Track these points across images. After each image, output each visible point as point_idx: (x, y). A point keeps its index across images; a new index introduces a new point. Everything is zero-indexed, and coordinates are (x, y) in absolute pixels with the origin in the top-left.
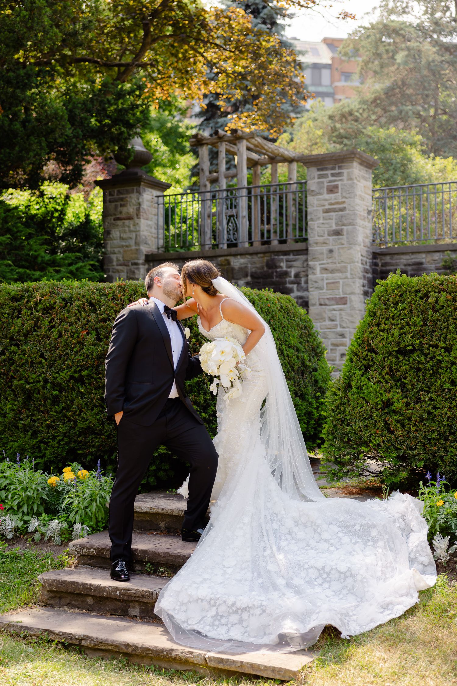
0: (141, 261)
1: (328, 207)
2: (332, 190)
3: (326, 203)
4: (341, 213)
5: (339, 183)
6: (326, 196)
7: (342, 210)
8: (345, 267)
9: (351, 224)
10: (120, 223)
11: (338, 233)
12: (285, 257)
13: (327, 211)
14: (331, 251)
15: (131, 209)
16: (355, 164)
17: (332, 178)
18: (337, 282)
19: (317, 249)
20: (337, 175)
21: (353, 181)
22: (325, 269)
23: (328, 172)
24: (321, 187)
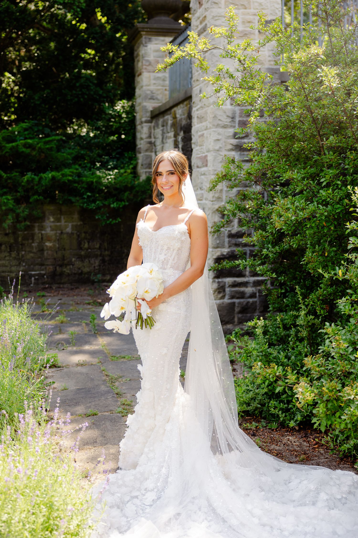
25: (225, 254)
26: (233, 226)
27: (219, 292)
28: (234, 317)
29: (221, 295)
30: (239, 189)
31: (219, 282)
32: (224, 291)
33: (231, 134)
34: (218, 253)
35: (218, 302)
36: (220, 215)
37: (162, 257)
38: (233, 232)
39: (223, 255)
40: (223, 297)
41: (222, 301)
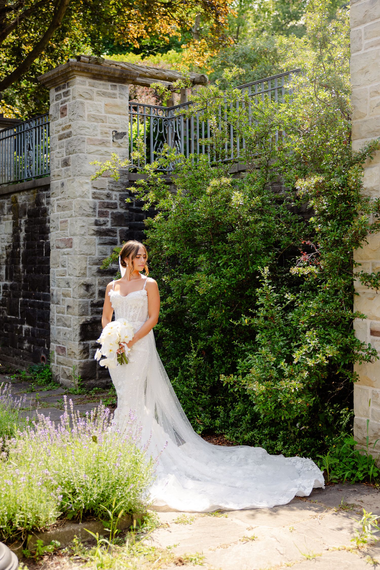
1: (62, 133)
2: (64, 112)
3: (60, 128)
4: (69, 139)
5: (67, 104)
6: (61, 120)
7: (69, 135)
8: (71, 203)
9: (74, 152)
11: (66, 163)
13: (60, 138)
14: (63, 185)
16: (78, 79)
17: (64, 99)
18: (66, 221)
19: (55, 183)
20: (66, 94)
21: (79, 99)
22: (59, 206)
23: (61, 92)
24: (57, 111)
25: (89, 320)
26: (95, 297)
27: (84, 353)
28: (96, 374)
29: (86, 355)
30: (99, 266)
31: (84, 344)
32: (88, 351)
33: (93, 222)
34: (83, 320)
35: (83, 361)
36: (85, 288)
37: (132, 314)
38: (95, 302)
39: (87, 321)
40: (87, 357)
41: (86, 360)
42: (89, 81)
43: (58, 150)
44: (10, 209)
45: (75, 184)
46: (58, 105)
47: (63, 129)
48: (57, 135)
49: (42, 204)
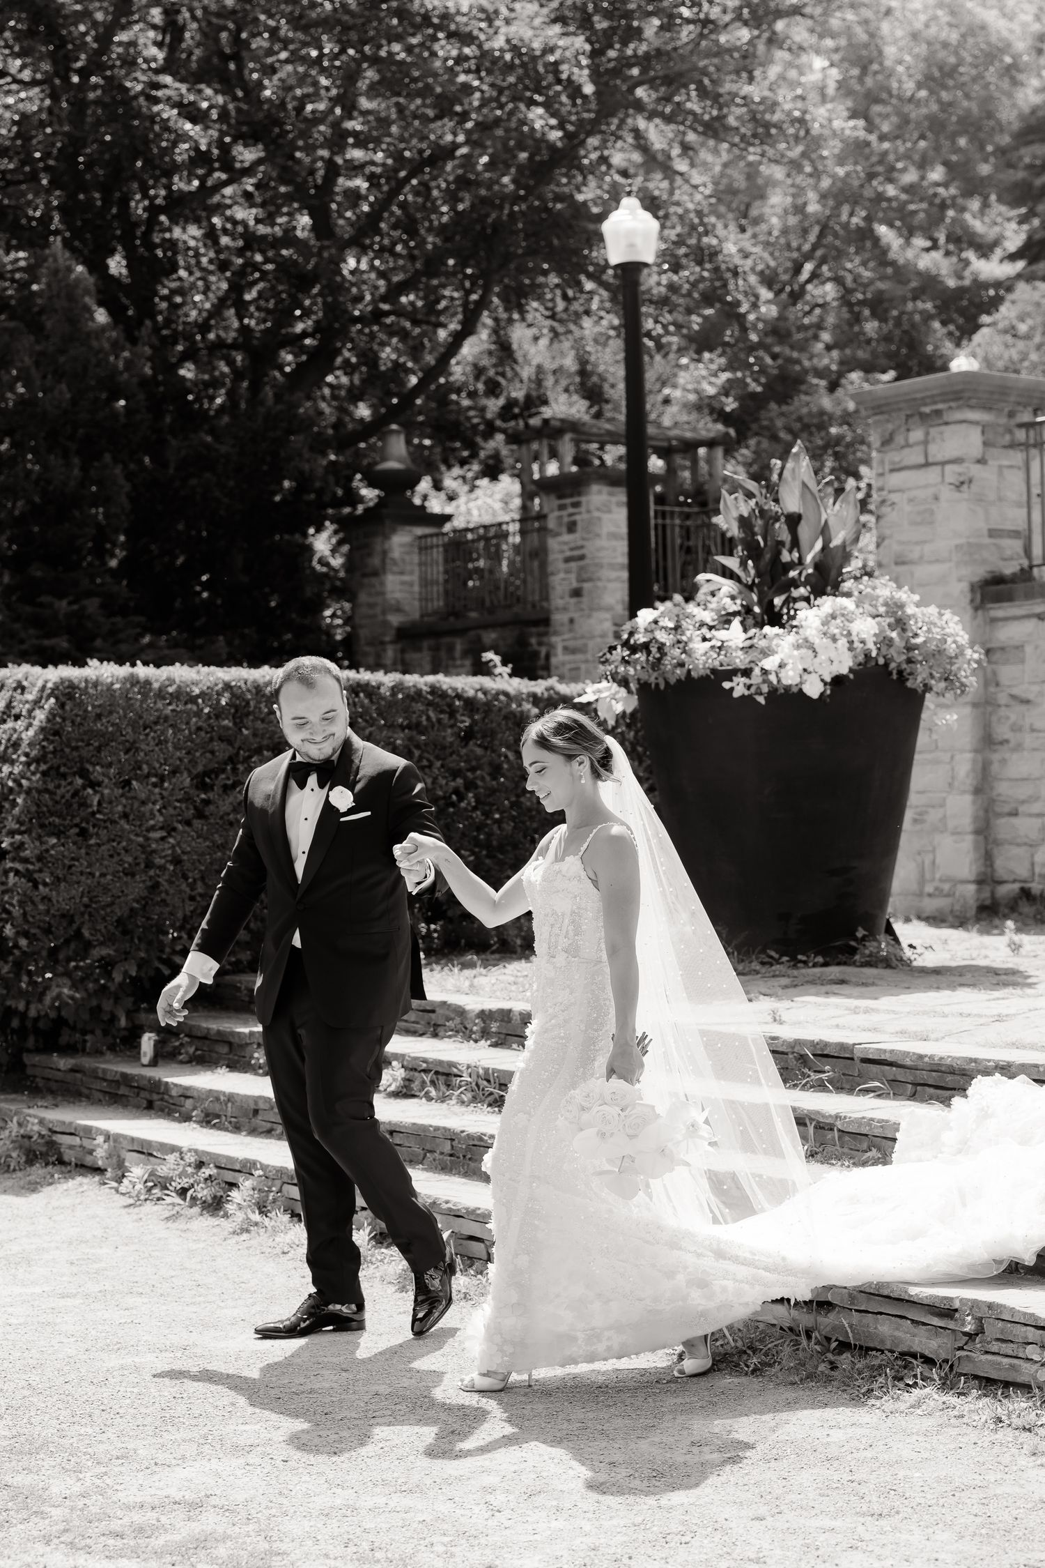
0: (387, 639)
1: (568, 554)
2: (572, 527)
3: (565, 548)
4: (580, 563)
5: (577, 518)
6: (566, 537)
7: (582, 557)
8: (585, 645)
9: (589, 580)
10: (366, 581)
12: (534, 630)
13: (568, 560)
14: (572, 621)
15: (376, 561)
16: (595, 488)
17: (571, 510)
18: (578, 669)
19: (559, 618)
20: (576, 505)
21: (596, 514)
22: (566, 649)
23: (568, 501)
24: (560, 524)
42: (606, 489)
43: (562, 575)
44: (465, 654)
45: (592, 621)
46: (560, 518)
47: (572, 549)
48: (560, 556)
49: (530, 645)
